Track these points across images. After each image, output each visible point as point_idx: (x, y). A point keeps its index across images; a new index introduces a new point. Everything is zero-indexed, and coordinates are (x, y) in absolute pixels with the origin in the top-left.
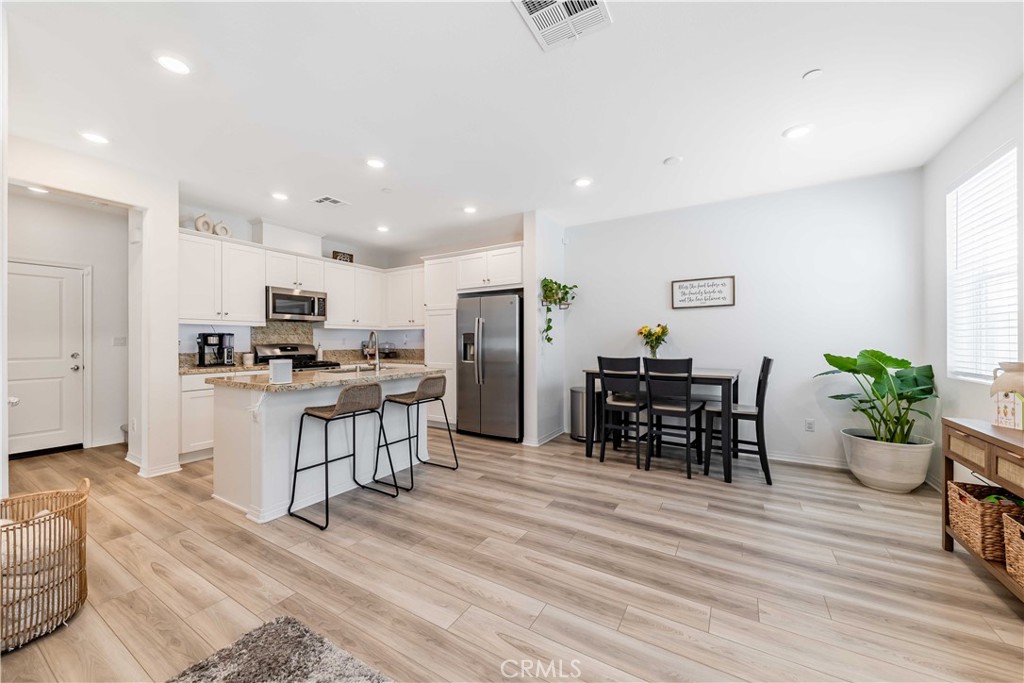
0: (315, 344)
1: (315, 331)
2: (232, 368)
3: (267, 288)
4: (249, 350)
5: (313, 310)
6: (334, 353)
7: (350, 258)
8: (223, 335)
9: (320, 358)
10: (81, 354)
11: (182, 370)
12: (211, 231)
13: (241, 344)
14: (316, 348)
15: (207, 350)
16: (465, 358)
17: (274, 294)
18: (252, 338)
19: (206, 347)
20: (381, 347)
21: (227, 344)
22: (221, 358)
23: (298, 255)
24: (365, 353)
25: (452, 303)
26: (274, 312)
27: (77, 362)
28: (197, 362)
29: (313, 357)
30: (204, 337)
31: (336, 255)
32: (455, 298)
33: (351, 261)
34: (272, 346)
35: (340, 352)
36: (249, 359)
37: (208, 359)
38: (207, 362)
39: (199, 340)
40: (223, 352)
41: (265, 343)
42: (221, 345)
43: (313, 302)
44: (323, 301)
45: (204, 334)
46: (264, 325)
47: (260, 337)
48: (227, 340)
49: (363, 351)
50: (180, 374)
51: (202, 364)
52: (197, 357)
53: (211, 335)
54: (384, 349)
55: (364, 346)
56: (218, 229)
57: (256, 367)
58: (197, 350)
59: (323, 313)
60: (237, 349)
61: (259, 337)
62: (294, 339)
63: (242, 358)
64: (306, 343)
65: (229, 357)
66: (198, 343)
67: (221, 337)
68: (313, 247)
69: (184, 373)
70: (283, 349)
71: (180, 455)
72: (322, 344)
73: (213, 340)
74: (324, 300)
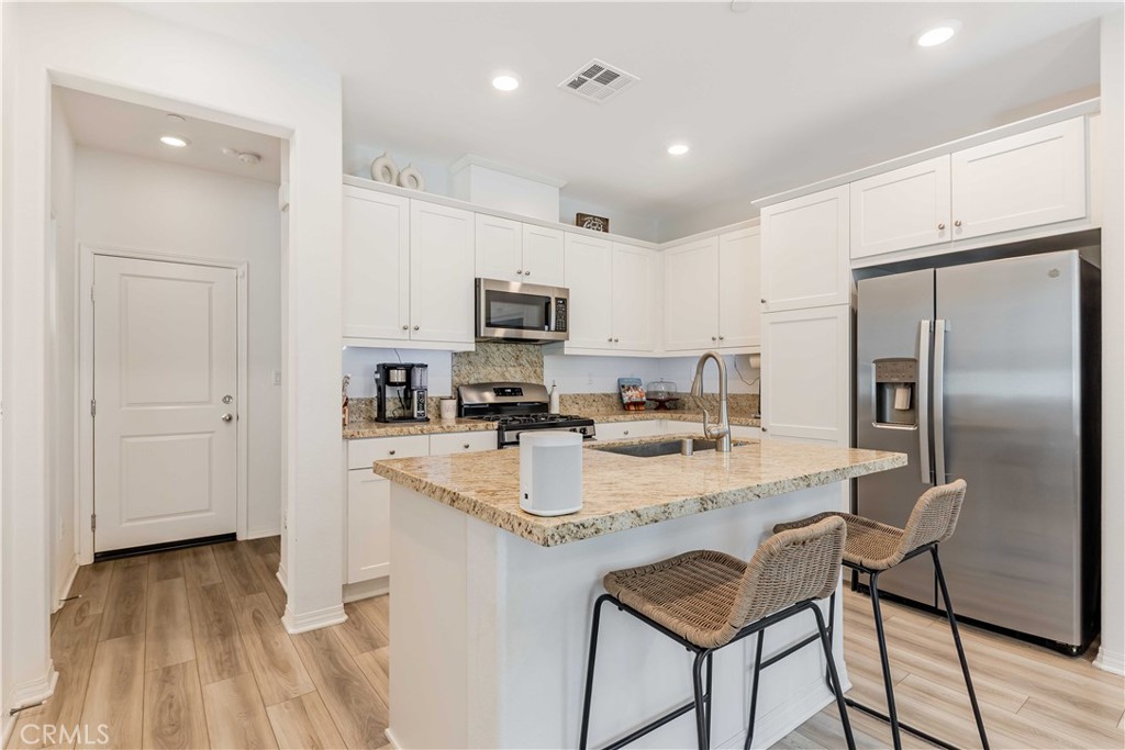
0: (547, 383)
1: (547, 360)
2: (426, 427)
3: (477, 282)
4: (449, 393)
5: (547, 322)
6: (575, 399)
7: (604, 225)
8: (413, 365)
9: (555, 409)
10: (234, 396)
11: (349, 432)
12: (394, 180)
13: (437, 383)
14: (549, 390)
15: (390, 393)
16: (881, 419)
17: (487, 291)
18: (456, 372)
19: (387, 388)
20: (652, 389)
21: (418, 384)
22: (409, 408)
23: (523, 220)
24: (626, 400)
25: (840, 291)
26: (489, 325)
27: (230, 409)
28: (375, 415)
29: (544, 407)
30: (386, 370)
31: (581, 220)
32: (847, 280)
33: (606, 230)
34: (480, 387)
35: (584, 397)
36: (450, 408)
37: (392, 408)
38: (388, 414)
39: (378, 376)
40: (412, 397)
41: (472, 381)
42: (408, 383)
43: (548, 304)
44: (563, 303)
45: (384, 365)
46: (472, 347)
47: (465, 369)
48: (417, 374)
49: (621, 397)
50: (345, 437)
51: (381, 418)
52: (375, 403)
53: (395, 367)
54: (656, 393)
55: (622, 387)
56: (404, 180)
57: (462, 426)
58: (375, 394)
59: (562, 327)
60: (432, 393)
61: (464, 372)
62: (514, 376)
63: (439, 407)
64: (534, 382)
65: (421, 405)
66: (377, 380)
67: (409, 369)
68: (548, 205)
69: (353, 437)
70: (500, 391)
71: (346, 587)
72: (560, 382)
73: (398, 376)
74: (565, 302)
